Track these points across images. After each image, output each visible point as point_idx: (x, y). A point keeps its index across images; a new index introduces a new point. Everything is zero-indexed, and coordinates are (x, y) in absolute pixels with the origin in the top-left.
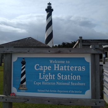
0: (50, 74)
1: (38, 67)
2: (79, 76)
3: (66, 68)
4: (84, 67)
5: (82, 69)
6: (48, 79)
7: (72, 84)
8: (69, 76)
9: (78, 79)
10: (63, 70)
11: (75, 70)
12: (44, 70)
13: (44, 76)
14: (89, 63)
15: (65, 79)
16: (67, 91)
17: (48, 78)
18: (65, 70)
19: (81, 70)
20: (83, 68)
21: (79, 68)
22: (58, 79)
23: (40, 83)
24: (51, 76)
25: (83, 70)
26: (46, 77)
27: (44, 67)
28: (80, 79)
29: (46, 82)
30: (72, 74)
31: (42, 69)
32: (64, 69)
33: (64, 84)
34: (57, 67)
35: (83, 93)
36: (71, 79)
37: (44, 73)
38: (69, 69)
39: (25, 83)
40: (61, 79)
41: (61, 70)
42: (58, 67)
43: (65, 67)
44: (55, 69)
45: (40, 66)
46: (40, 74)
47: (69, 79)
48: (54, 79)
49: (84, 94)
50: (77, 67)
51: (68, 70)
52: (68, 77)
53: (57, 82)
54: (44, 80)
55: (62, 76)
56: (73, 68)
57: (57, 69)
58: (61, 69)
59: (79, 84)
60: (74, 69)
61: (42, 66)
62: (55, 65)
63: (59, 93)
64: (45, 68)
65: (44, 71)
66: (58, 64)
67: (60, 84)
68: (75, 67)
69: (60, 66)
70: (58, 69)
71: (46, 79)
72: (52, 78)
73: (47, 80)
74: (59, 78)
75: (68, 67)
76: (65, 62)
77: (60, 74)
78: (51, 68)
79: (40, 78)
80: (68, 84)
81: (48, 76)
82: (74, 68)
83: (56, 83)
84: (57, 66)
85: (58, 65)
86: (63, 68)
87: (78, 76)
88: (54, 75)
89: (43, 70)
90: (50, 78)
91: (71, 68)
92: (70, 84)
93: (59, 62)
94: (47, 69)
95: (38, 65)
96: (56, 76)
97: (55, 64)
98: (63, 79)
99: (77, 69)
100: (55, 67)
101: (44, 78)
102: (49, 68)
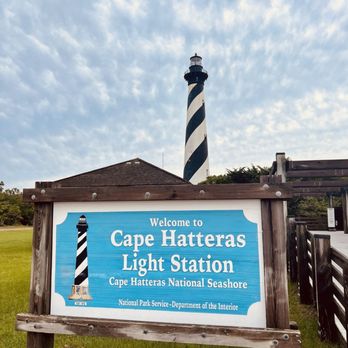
0: (150, 255)
1: (119, 238)
2: (230, 262)
3: (195, 240)
4: (241, 238)
5: (236, 242)
6: (145, 270)
7: (212, 284)
8: (201, 261)
9: (225, 271)
10: (185, 244)
11: (219, 244)
12: (136, 245)
13: (135, 261)
14: (256, 225)
15: (191, 271)
16: (198, 306)
17: (147, 267)
18: (191, 244)
19: (233, 245)
20: (239, 239)
21: (229, 238)
22: (173, 270)
23: (125, 282)
24: (154, 261)
25: (241, 244)
26: (140, 266)
27: (136, 236)
28: (231, 271)
29: (141, 278)
30: (209, 257)
31: (130, 244)
32: (187, 242)
33: (189, 284)
34: (169, 239)
35: (243, 310)
36: (209, 270)
37: (135, 255)
38: (203, 242)
39: (85, 283)
40: (181, 270)
41: (180, 245)
42: (172, 238)
43: (191, 236)
44: (164, 244)
45: (124, 235)
46: (125, 256)
47: (202, 270)
48: (161, 270)
49: (245, 314)
50: (223, 236)
51: (200, 245)
52: (198, 263)
53: (170, 280)
54: (134, 274)
55: (184, 261)
56: (213, 239)
57: (169, 241)
58: (179, 242)
59: (230, 284)
60: (216, 242)
61: (129, 236)
62: (164, 232)
63: (176, 309)
64: (139, 242)
65: (136, 250)
66: (172, 228)
67: (178, 284)
68: (219, 237)
69: (176, 234)
70: (173, 244)
71: (141, 269)
72: (155, 269)
73: (142, 272)
74: (175, 267)
75: (199, 236)
76: (192, 223)
77: (178, 256)
78: (152, 239)
79: (125, 268)
80: (200, 284)
81: (145, 261)
82: (216, 238)
83: (167, 282)
84: (169, 234)
85: (173, 232)
86: (184, 240)
87: (225, 263)
88: (161, 261)
89: (134, 246)
90: (150, 269)
91: (207, 240)
92: (206, 283)
93: (175, 223)
94: (142, 243)
95: (121, 232)
96: (167, 263)
97: (164, 228)
98: (185, 270)
99: (223, 241)
100: (165, 238)
101: (135, 269)
102: (148, 241)
